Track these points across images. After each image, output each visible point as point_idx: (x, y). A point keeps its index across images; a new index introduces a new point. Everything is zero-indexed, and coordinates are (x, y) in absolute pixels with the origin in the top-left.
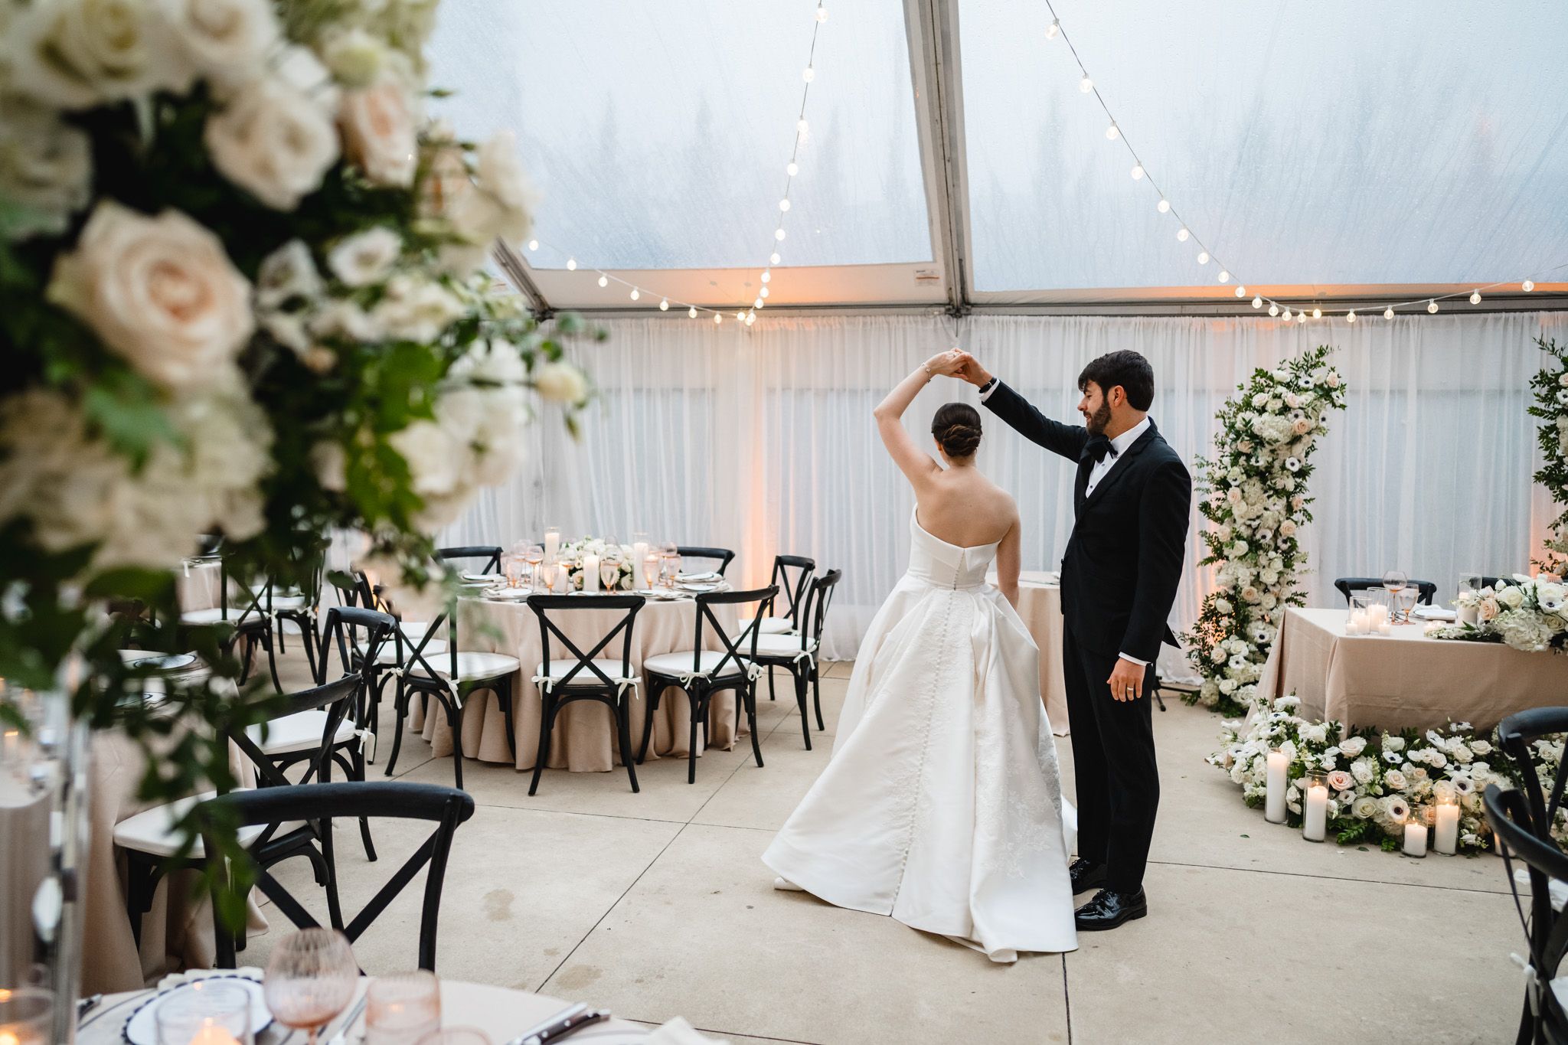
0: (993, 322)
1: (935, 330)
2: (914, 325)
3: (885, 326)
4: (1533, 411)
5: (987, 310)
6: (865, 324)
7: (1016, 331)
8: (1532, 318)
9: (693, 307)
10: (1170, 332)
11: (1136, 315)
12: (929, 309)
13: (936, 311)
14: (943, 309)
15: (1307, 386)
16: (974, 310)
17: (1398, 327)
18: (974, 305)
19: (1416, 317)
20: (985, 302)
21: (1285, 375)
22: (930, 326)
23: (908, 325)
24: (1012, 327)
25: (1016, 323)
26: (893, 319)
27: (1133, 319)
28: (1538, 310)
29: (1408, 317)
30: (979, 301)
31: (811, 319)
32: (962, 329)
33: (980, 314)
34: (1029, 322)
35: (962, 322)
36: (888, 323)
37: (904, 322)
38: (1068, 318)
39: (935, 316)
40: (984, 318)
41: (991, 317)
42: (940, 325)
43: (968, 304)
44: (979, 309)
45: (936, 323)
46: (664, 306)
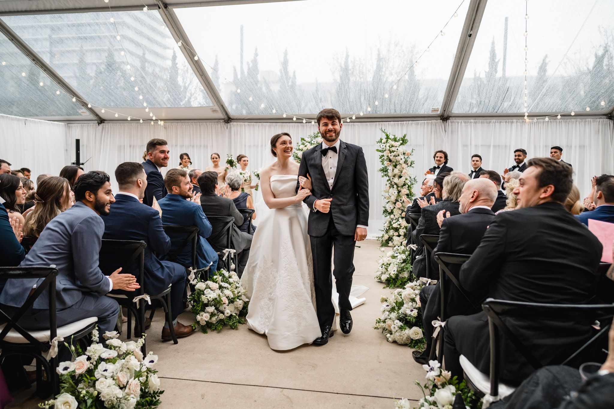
0: (238, 124)
1: (221, 127)
2: (214, 126)
3: (206, 126)
4: (377, 150)
5: (236, 121)
6: (200, 125)
7: (245, 127)
8: (389, 124)
9: (141, 119)
10: (289, 127)
11: (279, 123)
12: (219, 120)
13: (221, 121)
14: (223, 121)
15: (314, 143)
16: (232, 121)
17: (352, 126)
18: (233, 119)
19: (357, 123)
20: (236, 118)
21: (309, 140)
22: (219, 126)
23: (213, 125)
24: (243, 126)
25: (244, 125)
26: (208, 124)
27: (278, 124)
28: (391, 121)
29: (355, 123)
30: (234, 118)
31: (183, 124)
32: (229, 127)
33: (234, 122)
34: (249, 125)
35: (229, 124)
36: (207, 125)
37: (211, 125)
38: (259, 123)
39: (221, 123)
40: (235, 123)
41: (237, 123)
42: (222, 125)
43: (231, 119)
44: (234, 121)
45: (221, 125)
46: (129, 119)
